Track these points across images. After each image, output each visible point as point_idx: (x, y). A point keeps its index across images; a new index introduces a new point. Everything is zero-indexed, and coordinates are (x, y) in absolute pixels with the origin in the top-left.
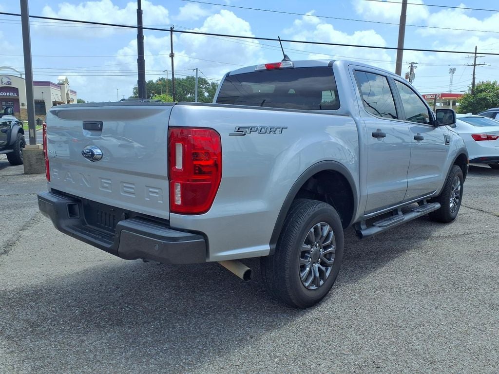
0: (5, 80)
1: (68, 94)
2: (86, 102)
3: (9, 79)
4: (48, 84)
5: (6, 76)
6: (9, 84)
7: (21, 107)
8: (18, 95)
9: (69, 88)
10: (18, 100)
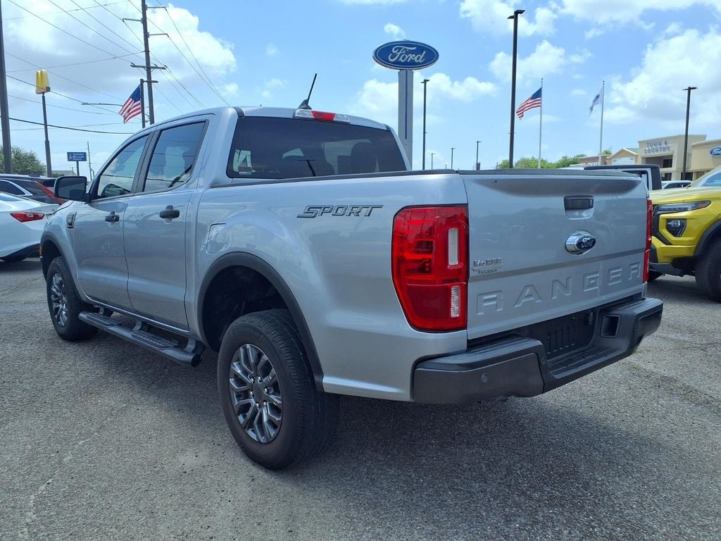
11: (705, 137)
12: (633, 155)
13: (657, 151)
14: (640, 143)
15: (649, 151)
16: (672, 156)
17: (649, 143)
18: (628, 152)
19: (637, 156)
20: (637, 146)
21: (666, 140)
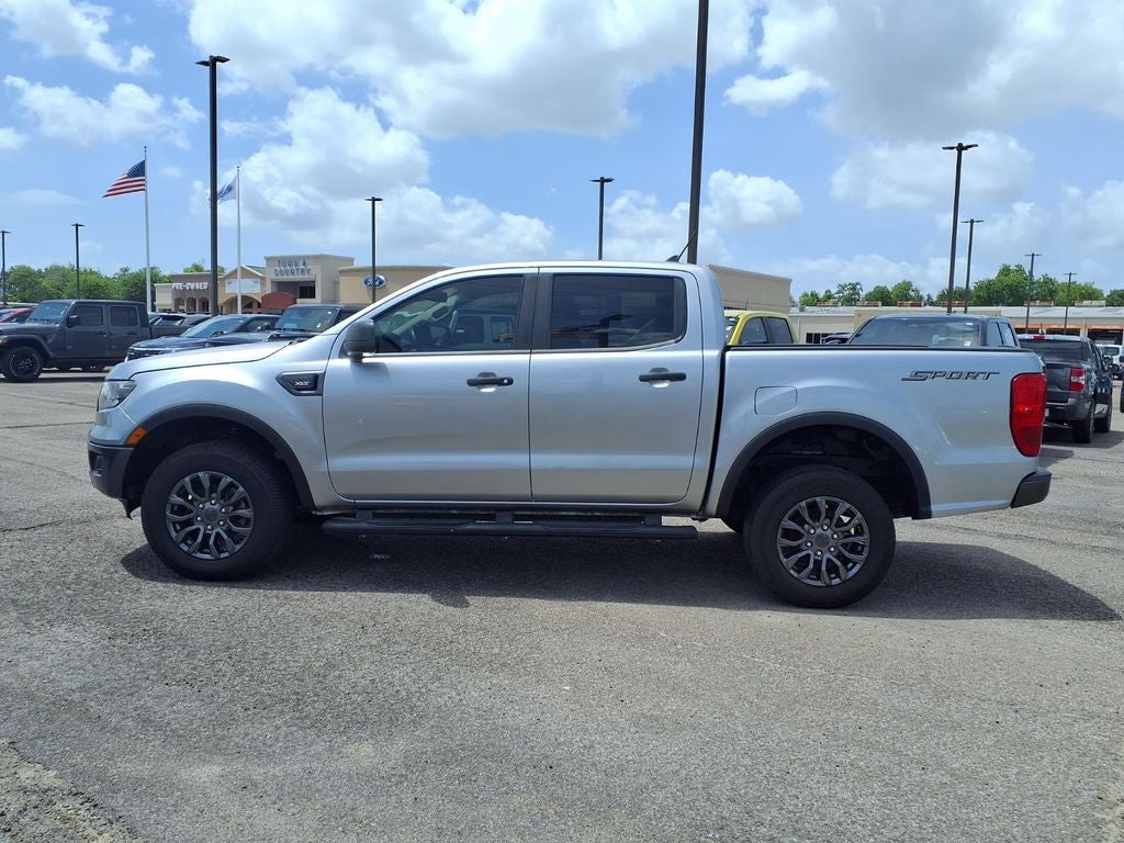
11: (352, 260)
12: (258, 277)
13: (293, 273)
14: (268, 259)
15: (281, 273)
16: (314, 282)
17: (281, 261)
18: (248, 271)
19: (263, 279)
20: (263, 264)
21: (305, 260)
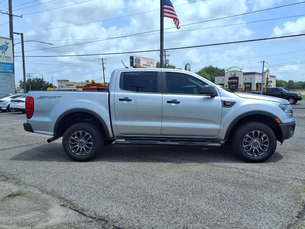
0: (233, 73)
1: (267, 78)
2: (295, 82)
3: (235, 73)
4: (254, 73)
5: (234, 71)
6: (234, 75)
7: (239, 87)
8: (238, 81)
9: (269, 75)
10: (238, 84)
